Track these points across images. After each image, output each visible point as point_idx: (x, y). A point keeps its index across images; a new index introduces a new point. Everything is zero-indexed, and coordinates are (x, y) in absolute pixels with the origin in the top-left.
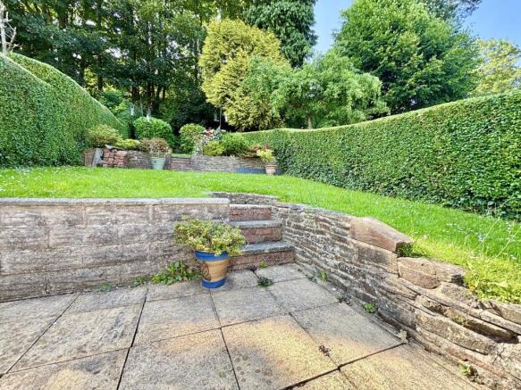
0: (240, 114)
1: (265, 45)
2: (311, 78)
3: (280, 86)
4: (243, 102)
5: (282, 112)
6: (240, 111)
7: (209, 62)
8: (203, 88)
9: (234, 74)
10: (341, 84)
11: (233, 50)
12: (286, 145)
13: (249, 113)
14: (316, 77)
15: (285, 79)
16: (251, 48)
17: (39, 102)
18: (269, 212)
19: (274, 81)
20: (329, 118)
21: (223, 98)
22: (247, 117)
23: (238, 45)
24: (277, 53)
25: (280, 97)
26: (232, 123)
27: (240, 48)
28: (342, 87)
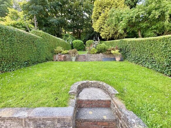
0: (106, 34)
1: (117, 3)
2: (141, 11)
3: (124, 19)
4: (107, 29)
5: (125, 30)
6: (106, 33)
7: (95, 17)
8: (93, 27)
9: (104, 19)
10: (160, 10)
11: (103, 9)
12: (126, 47)
13: (110, 33)
14: (144, 10)
15: (127, 15)
16: (111, 6)
17: (38, 44)
18: (109, 103)
19: (121, 18)
20: (152, 29)
21: (100, 29)
22: (109, 35)
23: (105, 7)
24: (123, 5)
25: (123, 24)
26: (103, 38)
27: (106, 8)
28: (162, 11)
